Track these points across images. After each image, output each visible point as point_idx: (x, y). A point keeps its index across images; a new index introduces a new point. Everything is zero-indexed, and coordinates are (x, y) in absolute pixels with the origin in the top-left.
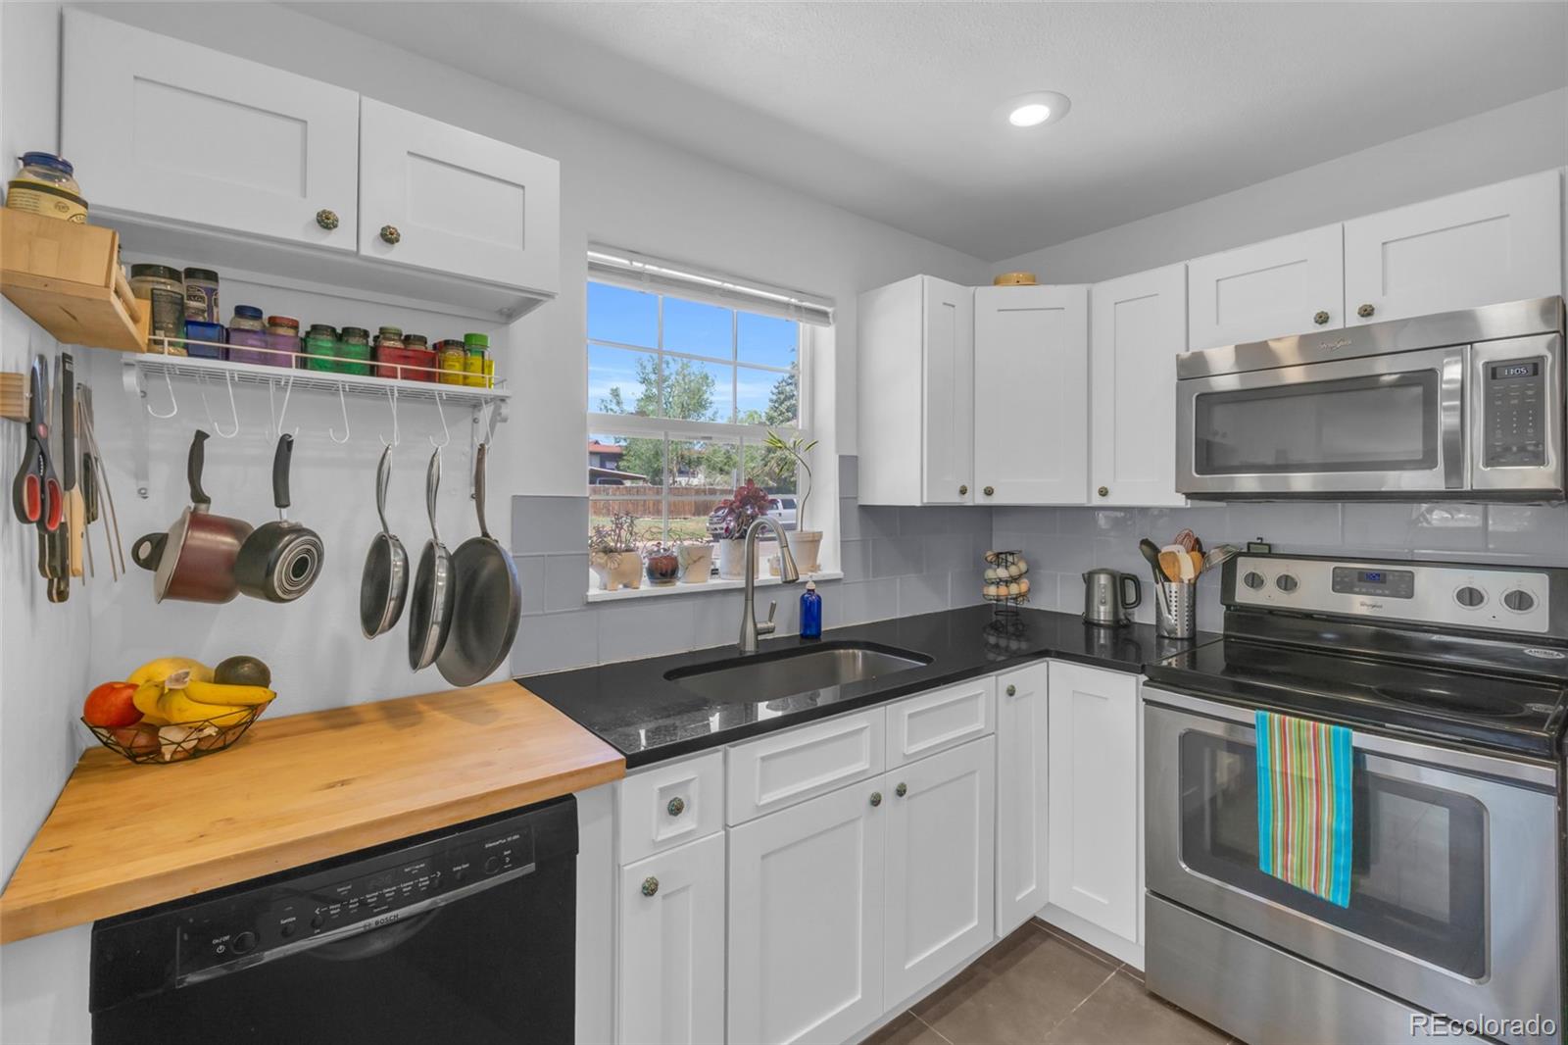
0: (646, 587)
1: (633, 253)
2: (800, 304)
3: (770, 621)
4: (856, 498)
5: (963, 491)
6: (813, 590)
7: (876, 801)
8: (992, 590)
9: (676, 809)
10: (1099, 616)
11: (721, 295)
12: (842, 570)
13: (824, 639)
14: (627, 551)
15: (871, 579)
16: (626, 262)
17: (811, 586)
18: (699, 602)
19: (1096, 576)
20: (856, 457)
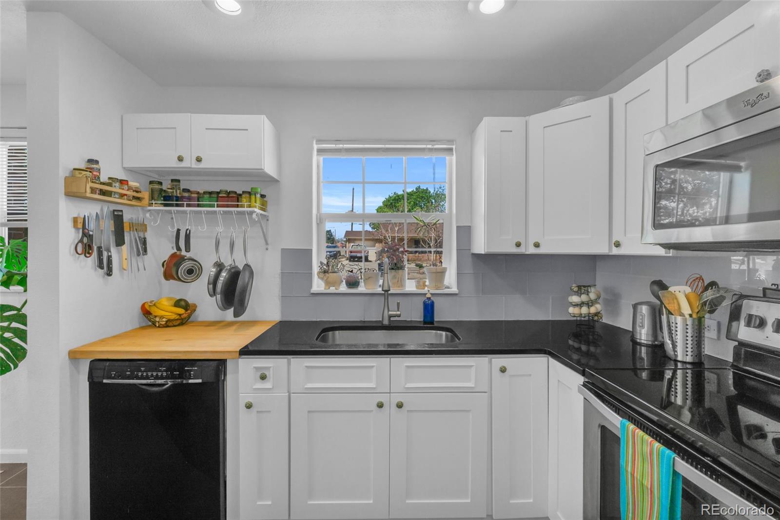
0: (343, 288)
1: (338, 141)
2: (432, 147)
3: (398, 310)
4: (470, 250)
5: (518, 245)
6: (430, 298)
7: (380, 405)
8: (571, 310)
9: (263, 377)
10: (640, 336)
11: (383, 151)
12: (458, 289)
13: (436, 325)
14: (333, 272)
15: (481, 295)
16: (334, 145)
17: (428, 296)
18: (367, 298)
19: (639, 307)
20: (470, 226)
